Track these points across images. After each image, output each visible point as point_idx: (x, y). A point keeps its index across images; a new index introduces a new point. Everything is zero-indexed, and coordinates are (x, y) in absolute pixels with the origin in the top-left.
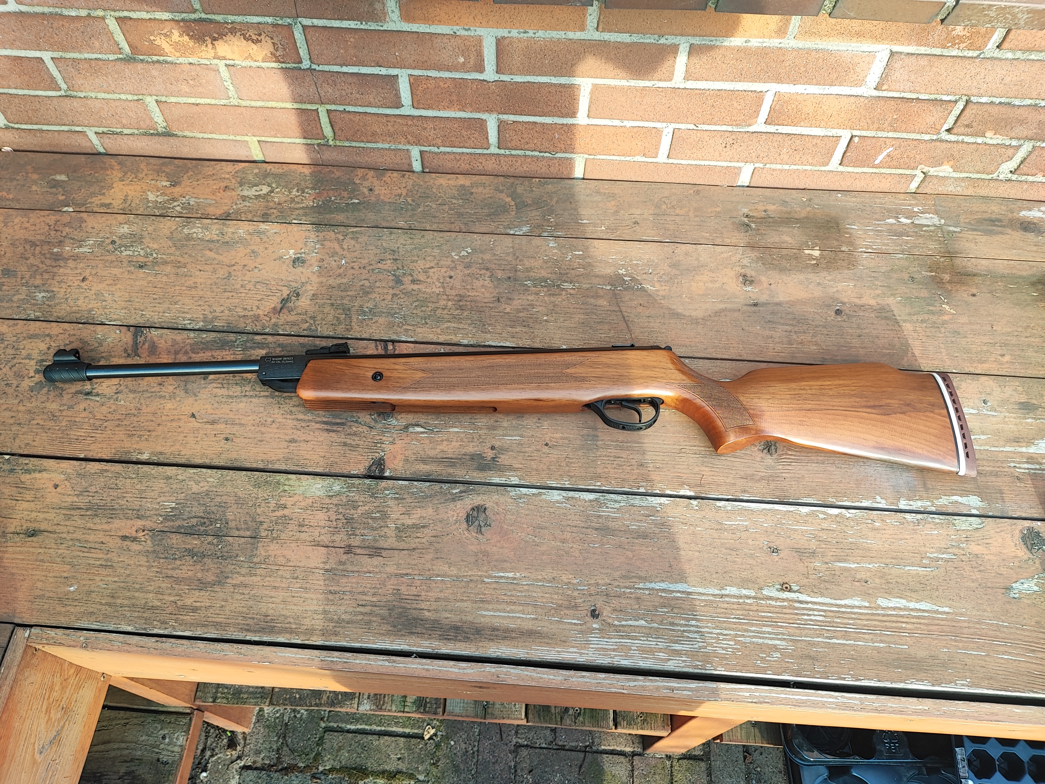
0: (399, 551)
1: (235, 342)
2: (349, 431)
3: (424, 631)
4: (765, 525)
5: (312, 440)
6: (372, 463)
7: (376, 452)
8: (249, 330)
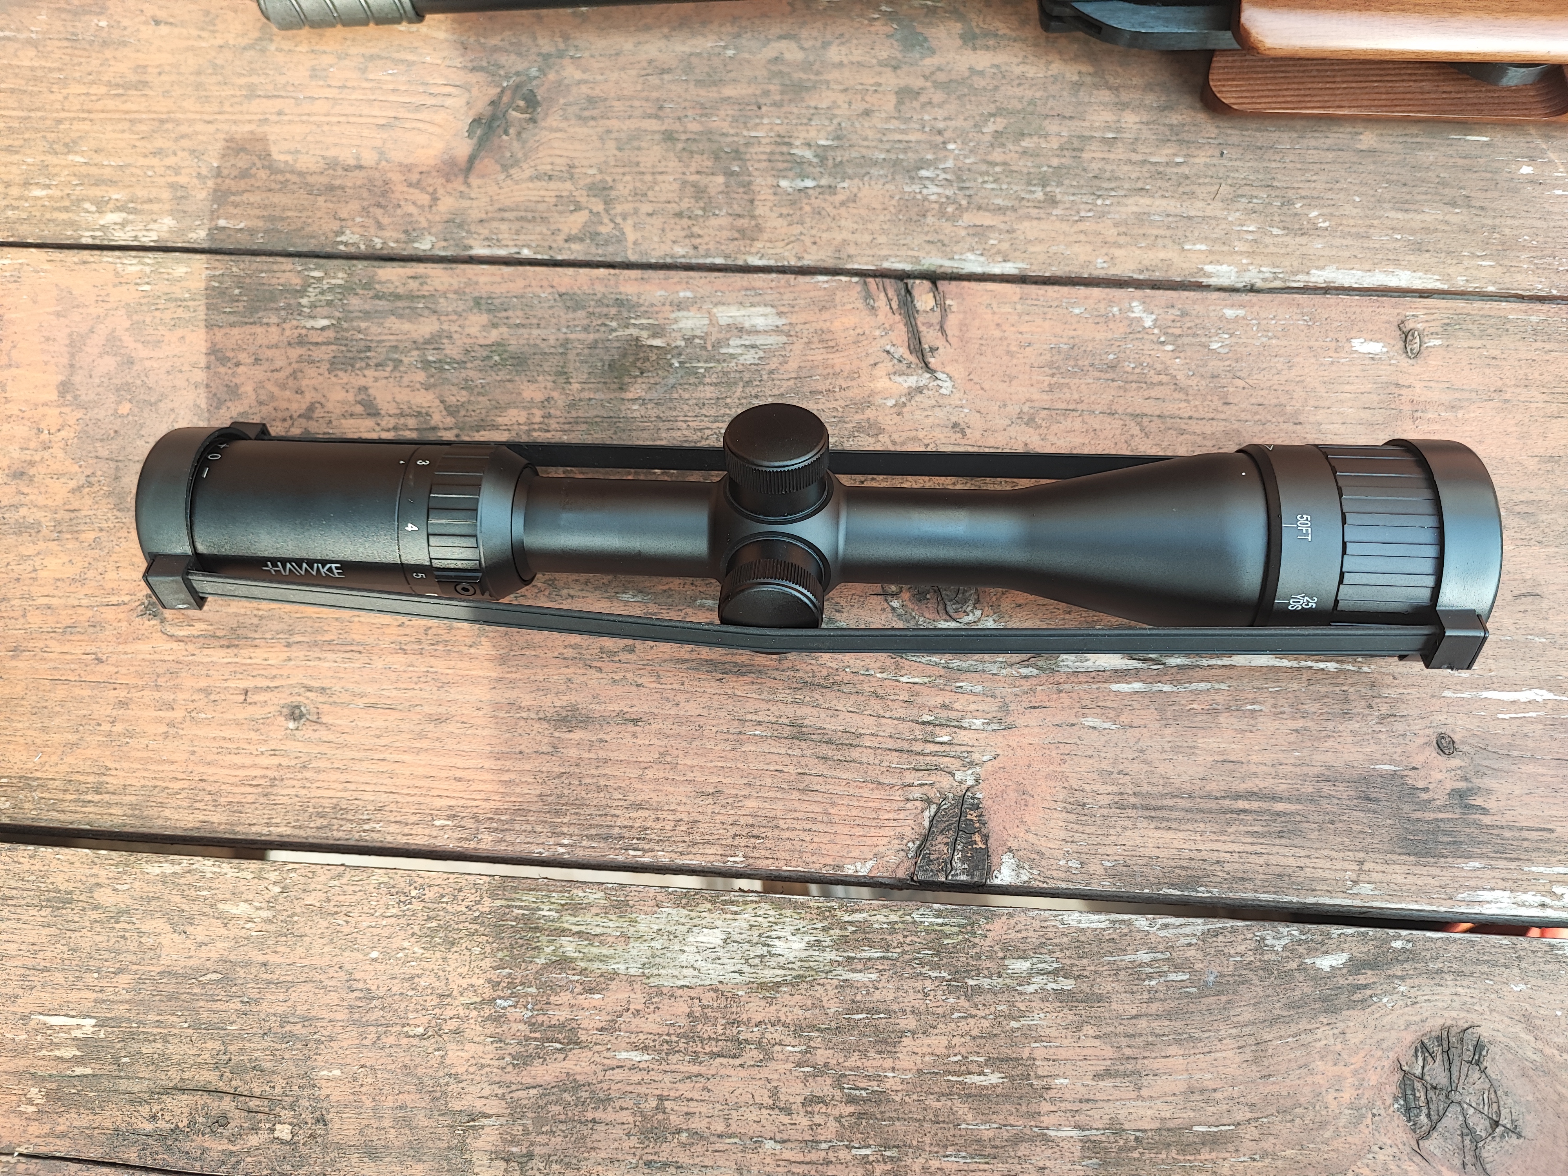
1: (303, 292)
5: (655, 716)
6: (931, 821)
7: (937, 769)
8: (353, 244)
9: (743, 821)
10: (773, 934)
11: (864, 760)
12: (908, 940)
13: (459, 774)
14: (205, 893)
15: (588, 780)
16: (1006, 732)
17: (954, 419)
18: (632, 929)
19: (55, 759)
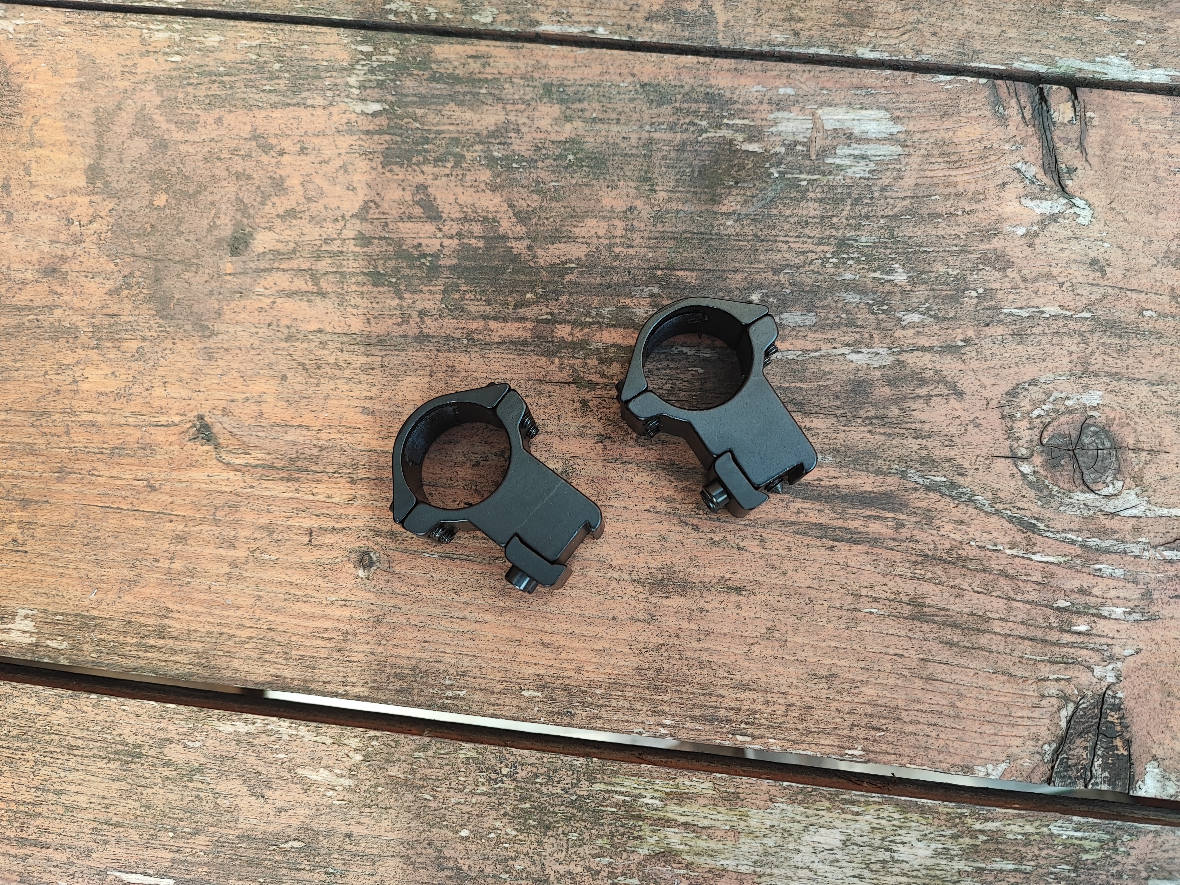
1: (350, 70)
5: (760, 585)
6: (1069, 722)
7: (1075, 662)
8: (404, 14)
9: (861, 709)
10: (898, 839)
11: (994, 648)
12: (1044, 853)
13: (547, 639)
14: (282, 756)
15: (689, 654)
16: (1149, 624)
17: (1092, 254)
18: (742, 824)
19: (111, 596)
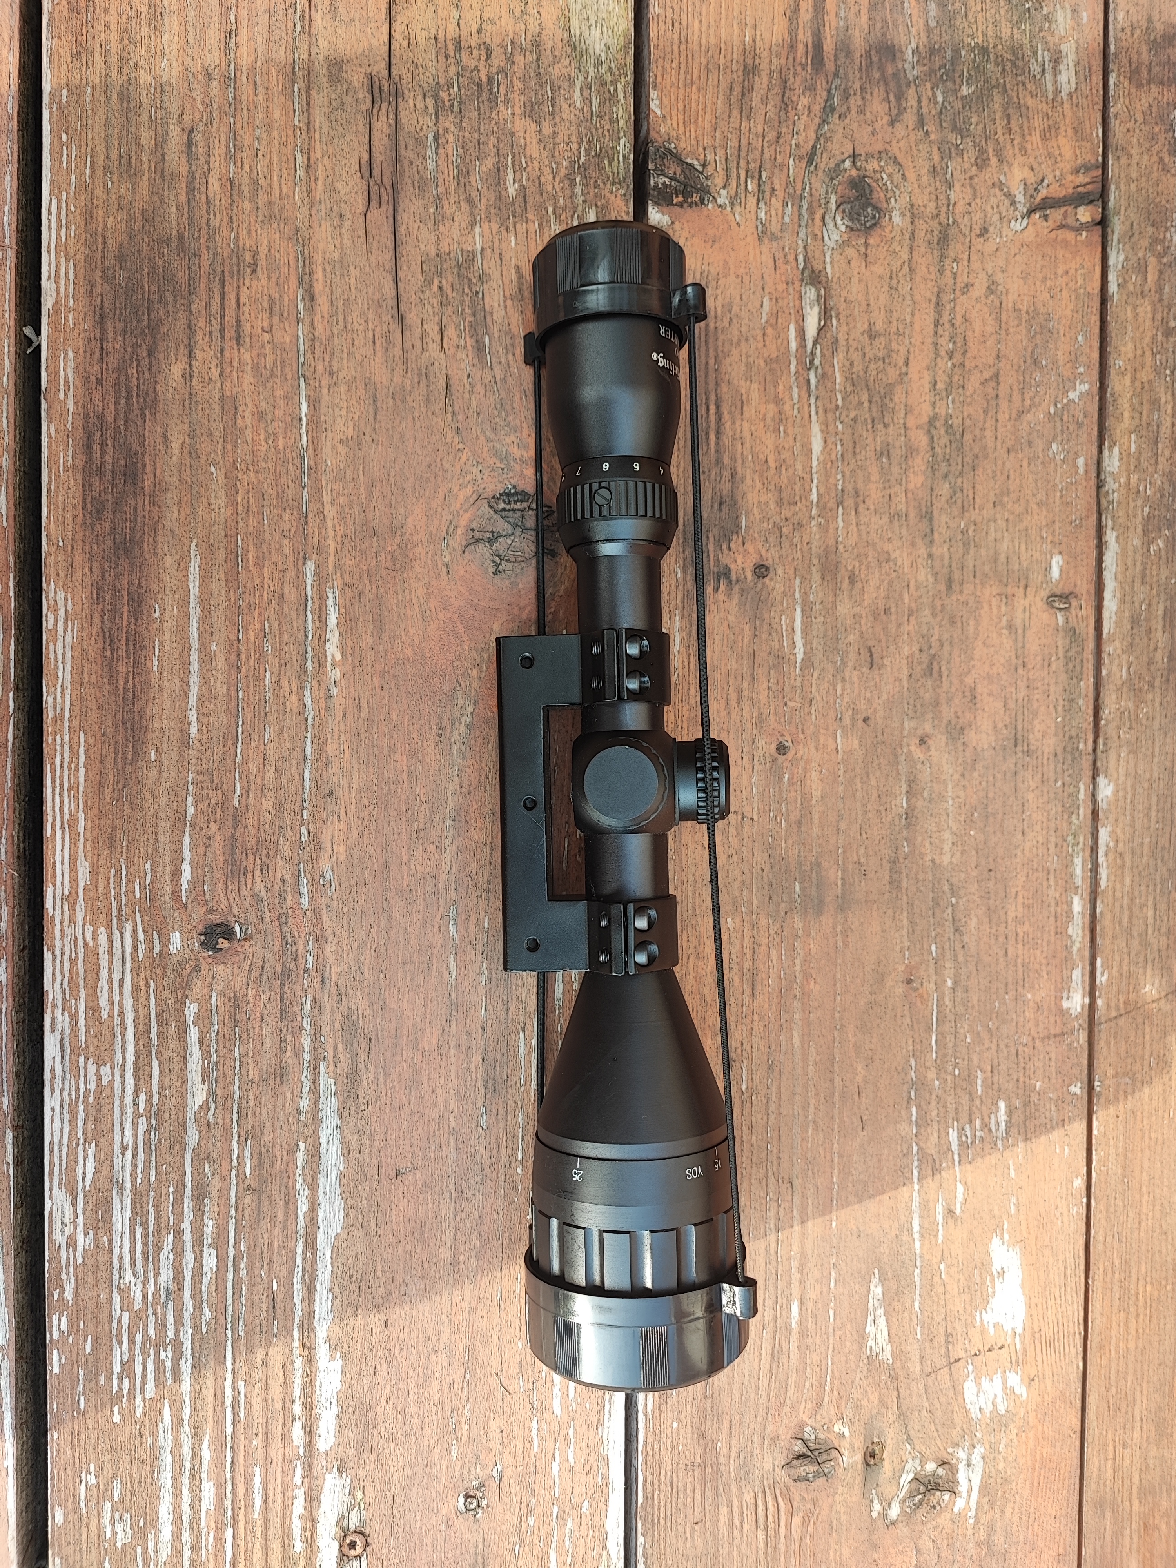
0: (389, 265)
2: (796, 83)
3: (111, 361)
4: (555, 1468)
